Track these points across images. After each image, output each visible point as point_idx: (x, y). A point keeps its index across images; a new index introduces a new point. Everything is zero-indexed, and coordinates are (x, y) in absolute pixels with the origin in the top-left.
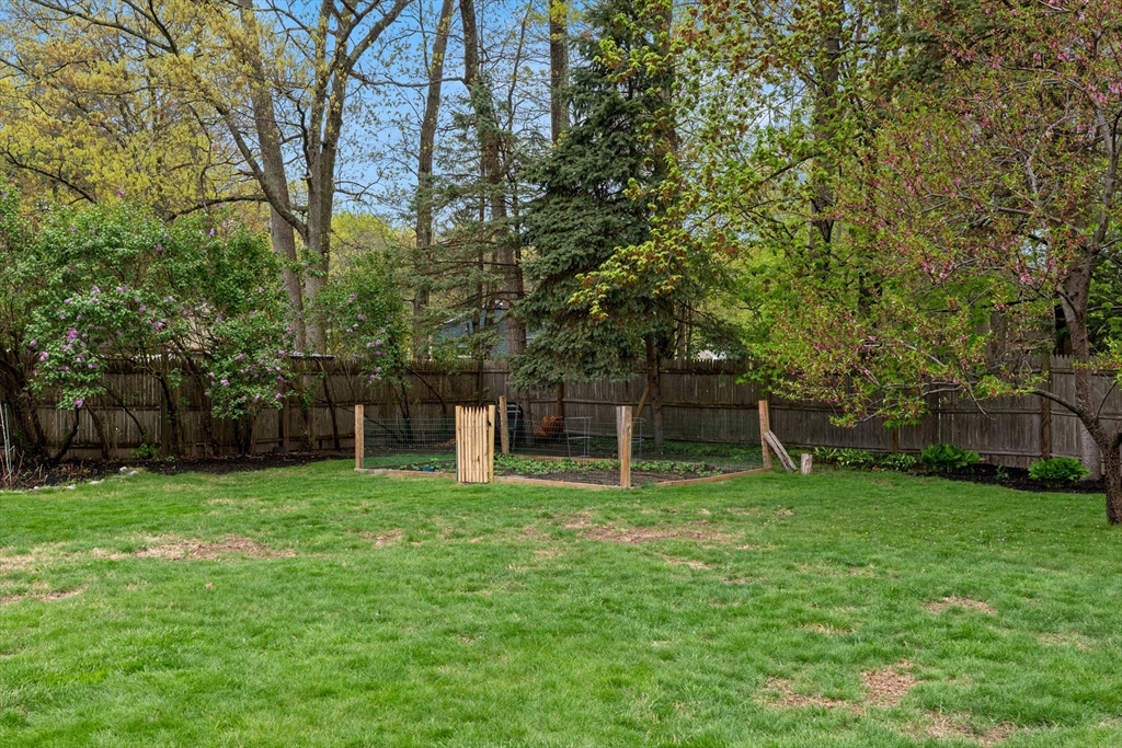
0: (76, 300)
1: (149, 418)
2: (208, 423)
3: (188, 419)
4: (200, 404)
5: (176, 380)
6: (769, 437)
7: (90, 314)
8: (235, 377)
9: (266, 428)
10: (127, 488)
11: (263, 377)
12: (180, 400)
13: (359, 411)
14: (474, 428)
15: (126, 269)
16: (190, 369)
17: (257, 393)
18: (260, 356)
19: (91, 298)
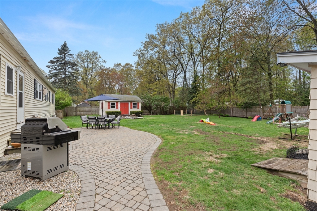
0: (155, 103)
1: (159, 111)
2: (164, 111)
3: (162, 111)
4: (163, 110)
5: (161, 108)
6: (205, 113)
7: (156, 104)
8: (166, 108)
9: (168, 112)
10: (158, 115)
11: (168, 108)
12: (162, 110)
13: (174, 110)
14: (182, 112)
15: (158, 100)
16: (162, 107)
17: (167, 109)
18: (167, 106)
19: (156, 103)
